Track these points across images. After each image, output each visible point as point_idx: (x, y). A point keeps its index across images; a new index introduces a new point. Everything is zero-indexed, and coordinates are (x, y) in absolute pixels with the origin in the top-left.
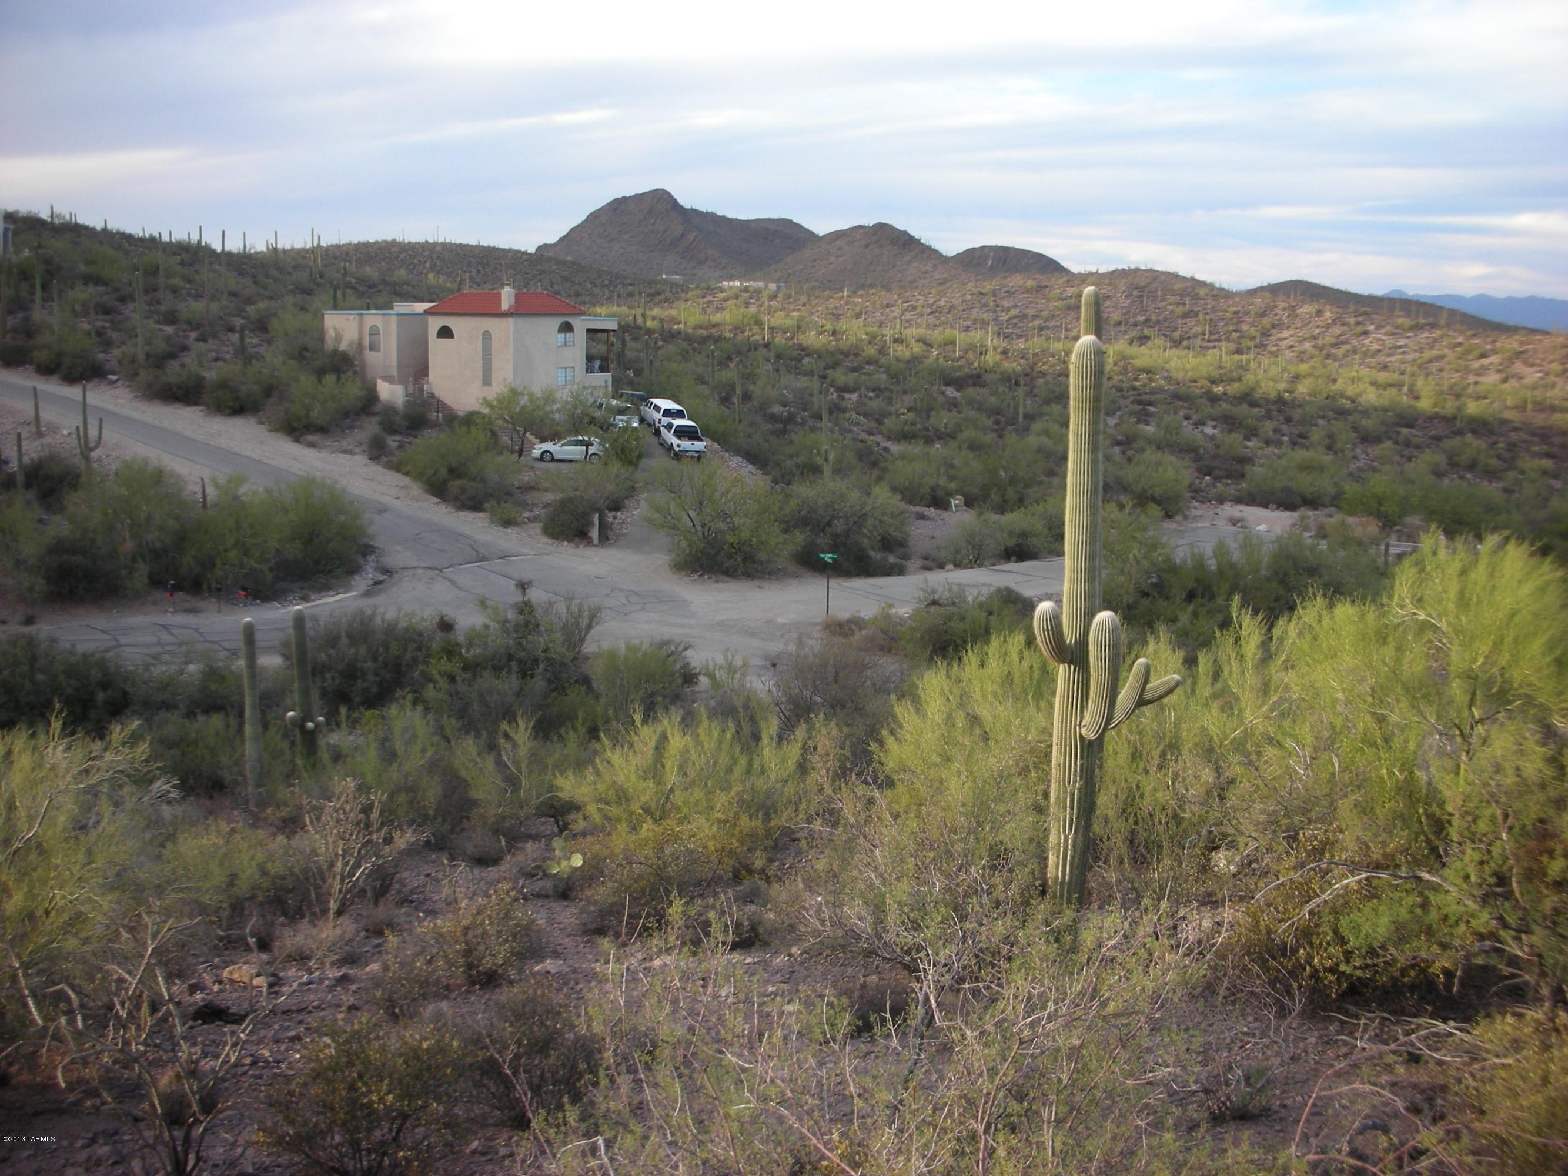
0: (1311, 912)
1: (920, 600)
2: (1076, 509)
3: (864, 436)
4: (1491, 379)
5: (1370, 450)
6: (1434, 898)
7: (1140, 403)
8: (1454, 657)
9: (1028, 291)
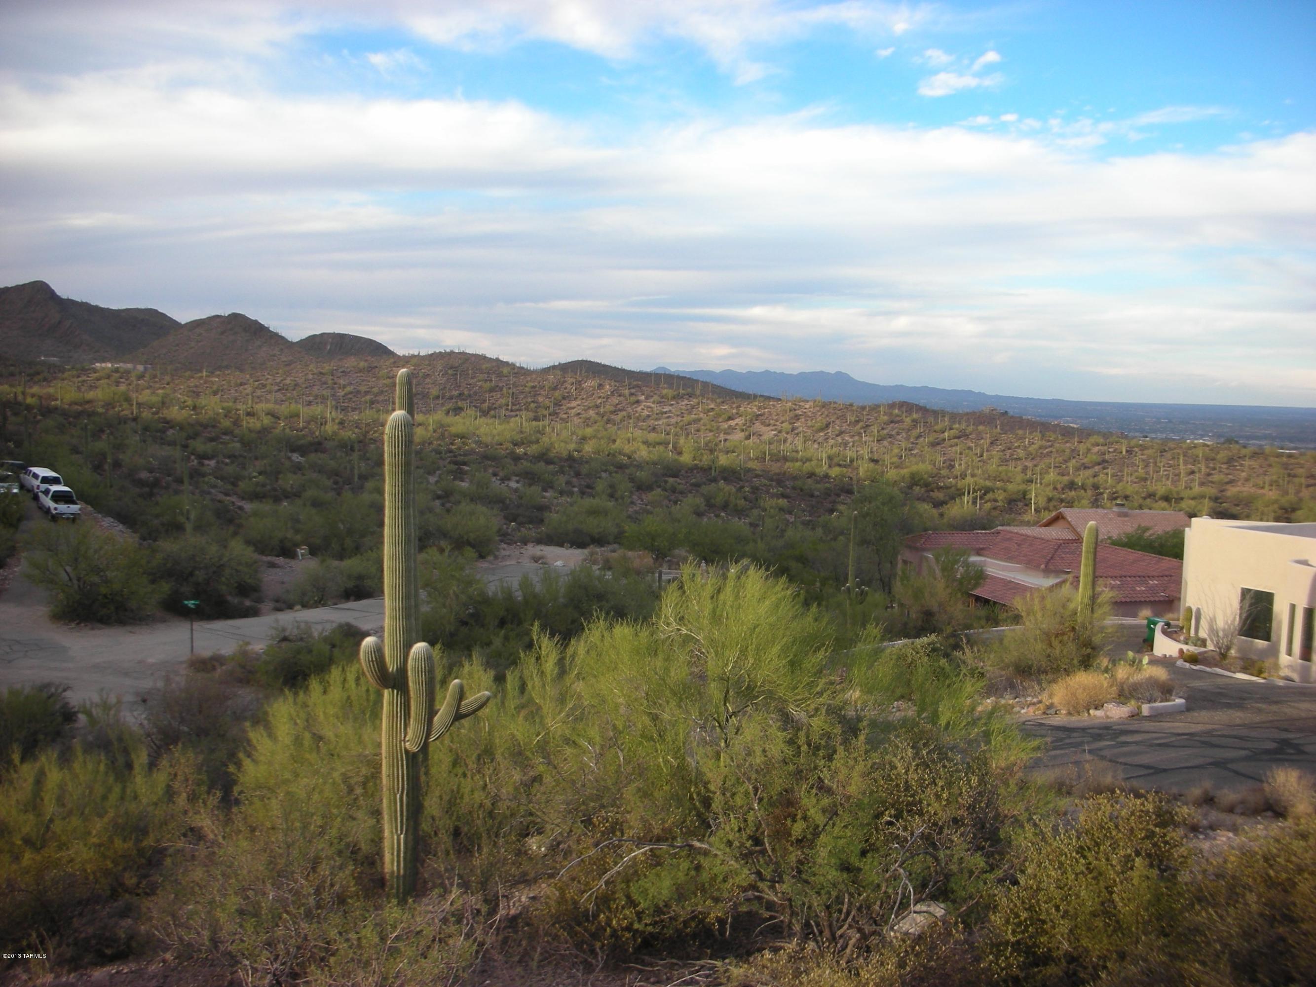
0: (607, 883)
1: (273, 638)
2: (393, 557)
3: (221, 497)
4: (738, 436)
5: (644, 496)
6: (705, 862)
7: (456, 463)
8: (711, 664)
9: (360, 371)
